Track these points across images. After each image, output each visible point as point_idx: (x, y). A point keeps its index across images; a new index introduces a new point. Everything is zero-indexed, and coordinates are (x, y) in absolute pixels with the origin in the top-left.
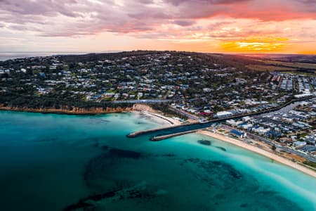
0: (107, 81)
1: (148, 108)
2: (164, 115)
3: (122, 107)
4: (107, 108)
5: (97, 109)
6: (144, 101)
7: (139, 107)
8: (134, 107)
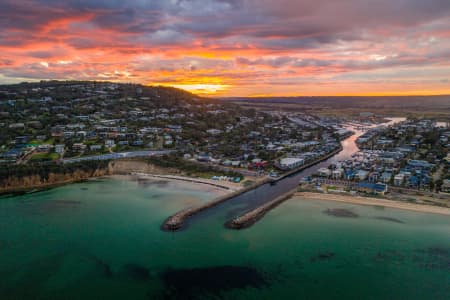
0: (21, 125)
1: (144, 166)
2: (189, 175)
3: (86, 171)
4: (52, 175)
5: (26, 179)
6: (125, 154)
7: (123, 166)
8: (111, 168)
